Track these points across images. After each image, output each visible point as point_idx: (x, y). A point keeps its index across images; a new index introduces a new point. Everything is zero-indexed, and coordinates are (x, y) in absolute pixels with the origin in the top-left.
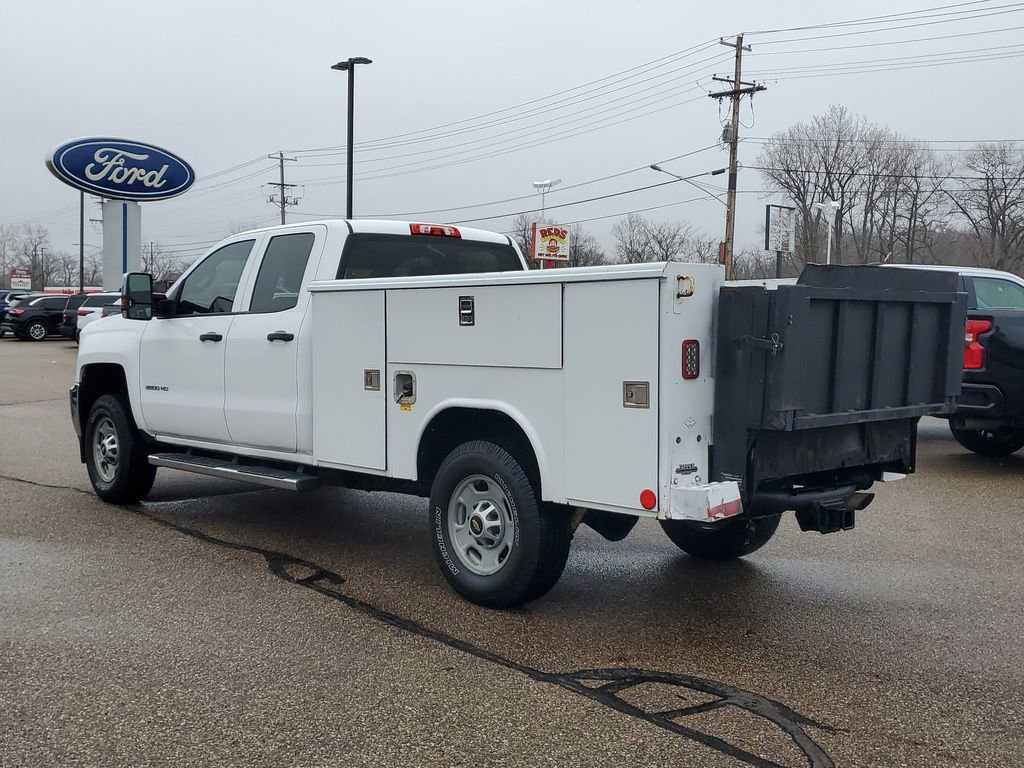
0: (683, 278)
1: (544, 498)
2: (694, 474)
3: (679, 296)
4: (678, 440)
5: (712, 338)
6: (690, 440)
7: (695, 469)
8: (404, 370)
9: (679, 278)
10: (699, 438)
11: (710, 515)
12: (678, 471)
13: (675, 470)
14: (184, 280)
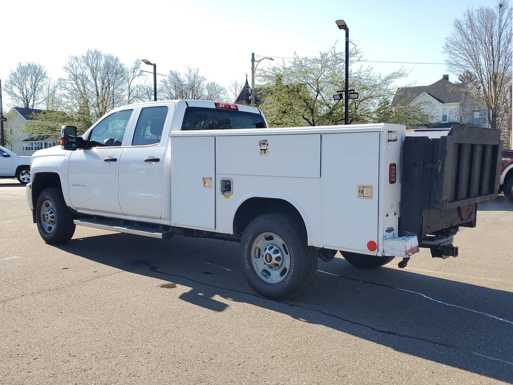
0: (391, 132)
1: (309, 244)
2: (393, 232)
3: (389, 141)
4: (387, 215)
5: (401, 162)
6: (391, 215)
7: (393, 230)
8: (226, 177)
9: (389, 132)
10: (395, 214)
11: (406, 254)
12: (387, 231)
13: (385, 230)
14: (92, 130)
